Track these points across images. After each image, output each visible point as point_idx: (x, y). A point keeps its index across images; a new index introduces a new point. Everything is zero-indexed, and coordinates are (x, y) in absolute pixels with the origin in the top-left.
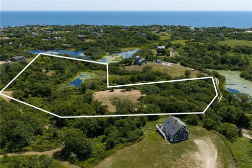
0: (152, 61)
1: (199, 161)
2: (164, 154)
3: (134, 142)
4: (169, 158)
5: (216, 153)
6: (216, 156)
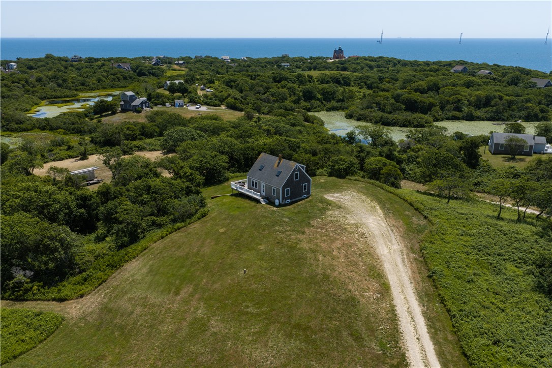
0: (164, 104)
1: (352, 224)
2: (273, 226)
3: (188, 221)
4: (287, 231)
5: (378, 207)
6: (380, 211)
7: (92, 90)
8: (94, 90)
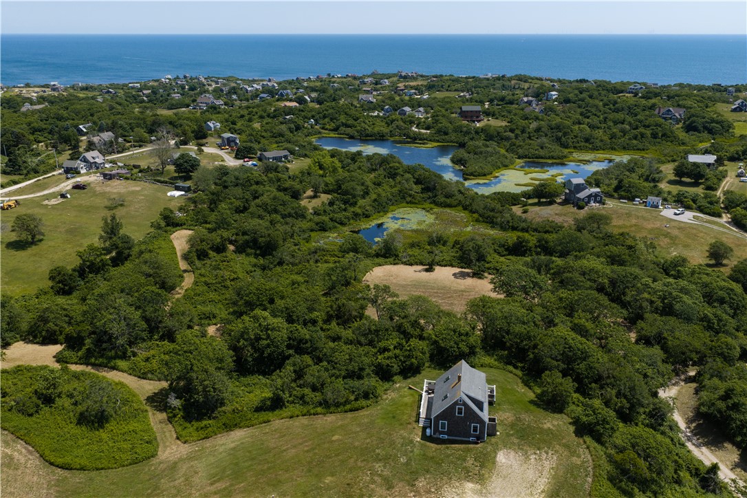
0: (631, 199)
2: (379, 461)
4: (380, 476)
7: (595, 149)
8: (598, 150)
